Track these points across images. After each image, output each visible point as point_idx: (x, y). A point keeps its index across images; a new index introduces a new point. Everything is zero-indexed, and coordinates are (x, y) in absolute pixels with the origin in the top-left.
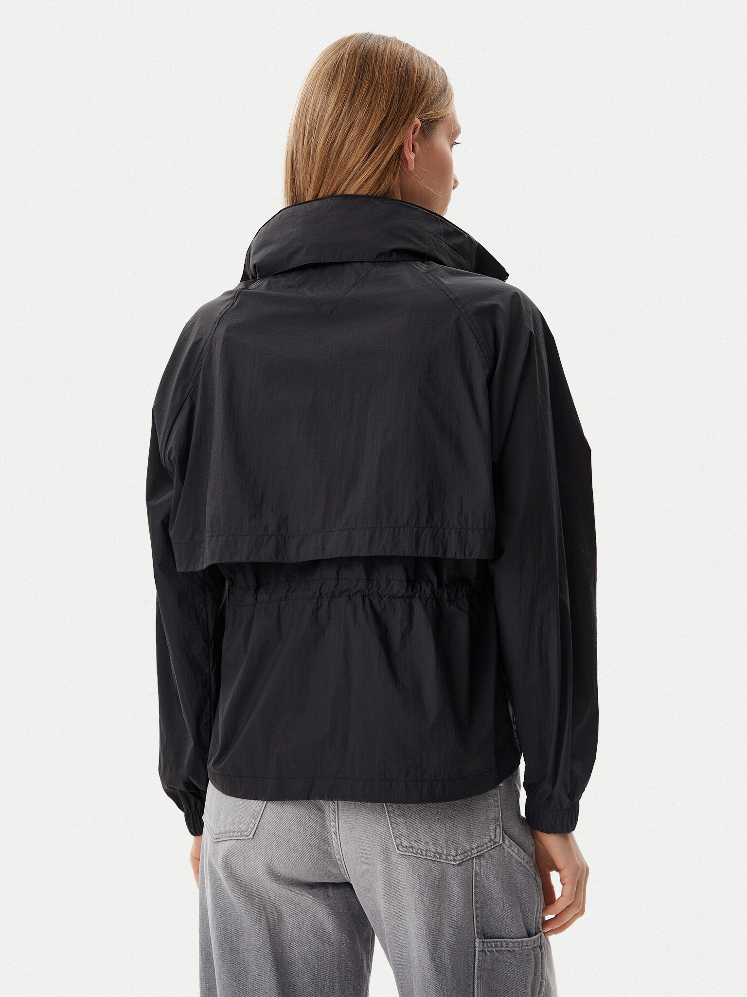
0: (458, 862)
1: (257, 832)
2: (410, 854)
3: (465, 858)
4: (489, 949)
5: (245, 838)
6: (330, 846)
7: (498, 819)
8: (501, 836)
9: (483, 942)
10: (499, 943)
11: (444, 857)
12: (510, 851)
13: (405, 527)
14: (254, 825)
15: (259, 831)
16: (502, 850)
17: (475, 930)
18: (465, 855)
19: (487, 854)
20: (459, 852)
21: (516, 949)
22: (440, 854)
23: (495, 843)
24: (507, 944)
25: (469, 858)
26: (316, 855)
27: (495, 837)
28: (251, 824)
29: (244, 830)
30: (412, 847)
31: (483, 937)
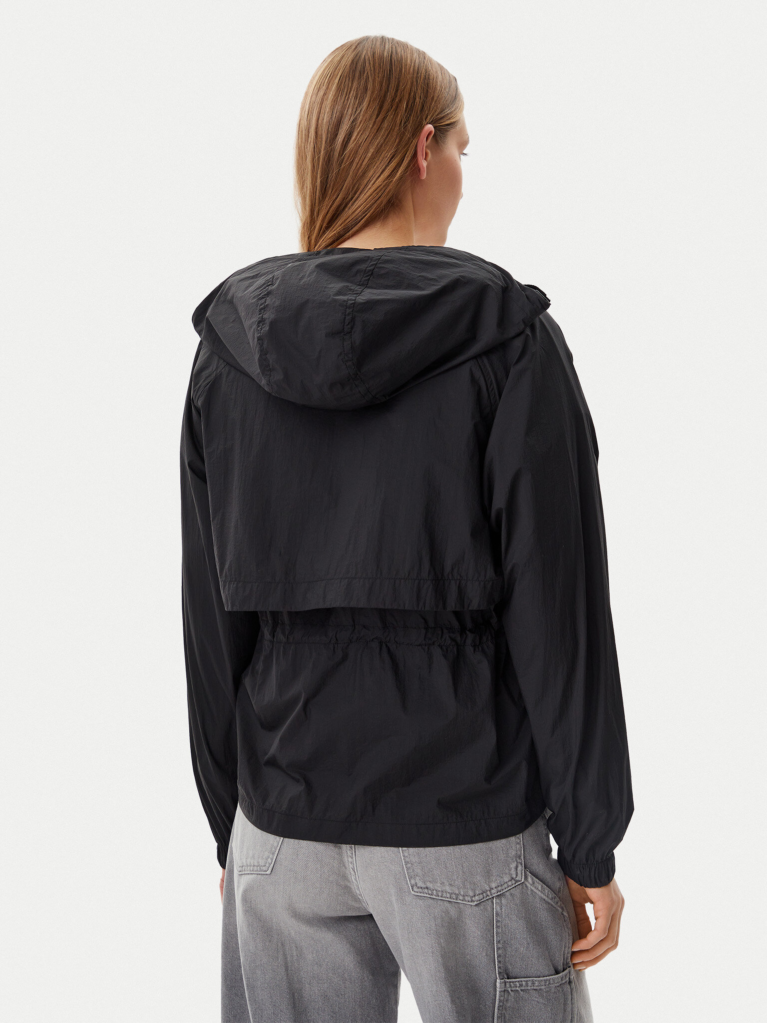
0: (475, 903)
1: (274, 868)
2: (425, 895)
3: (484, 898)
4: (513, 989)
5: (264, 873)
6: (349, 882)
7: (520, 857)
8: (523, 874)
9: (505, 983)
10: (524, 983)
11: (461, 898)
12: (533, 888)
13: (407, 579)
14: (272, 861)
15: (277, 866)
16: (525, 888)
17: (497, 971)
18: (484, 896)
19: (508, 894)
20: (477, 892)
21: (543, 987)
22: (457, 895)
23: (517, 881)
24: (533, 983)
25: (488, 898)
26: (335, 891)
27: (517, 875)
28: (269, 859)
29: (263, 864)
30: (427, 888)
31: (506, 977)
